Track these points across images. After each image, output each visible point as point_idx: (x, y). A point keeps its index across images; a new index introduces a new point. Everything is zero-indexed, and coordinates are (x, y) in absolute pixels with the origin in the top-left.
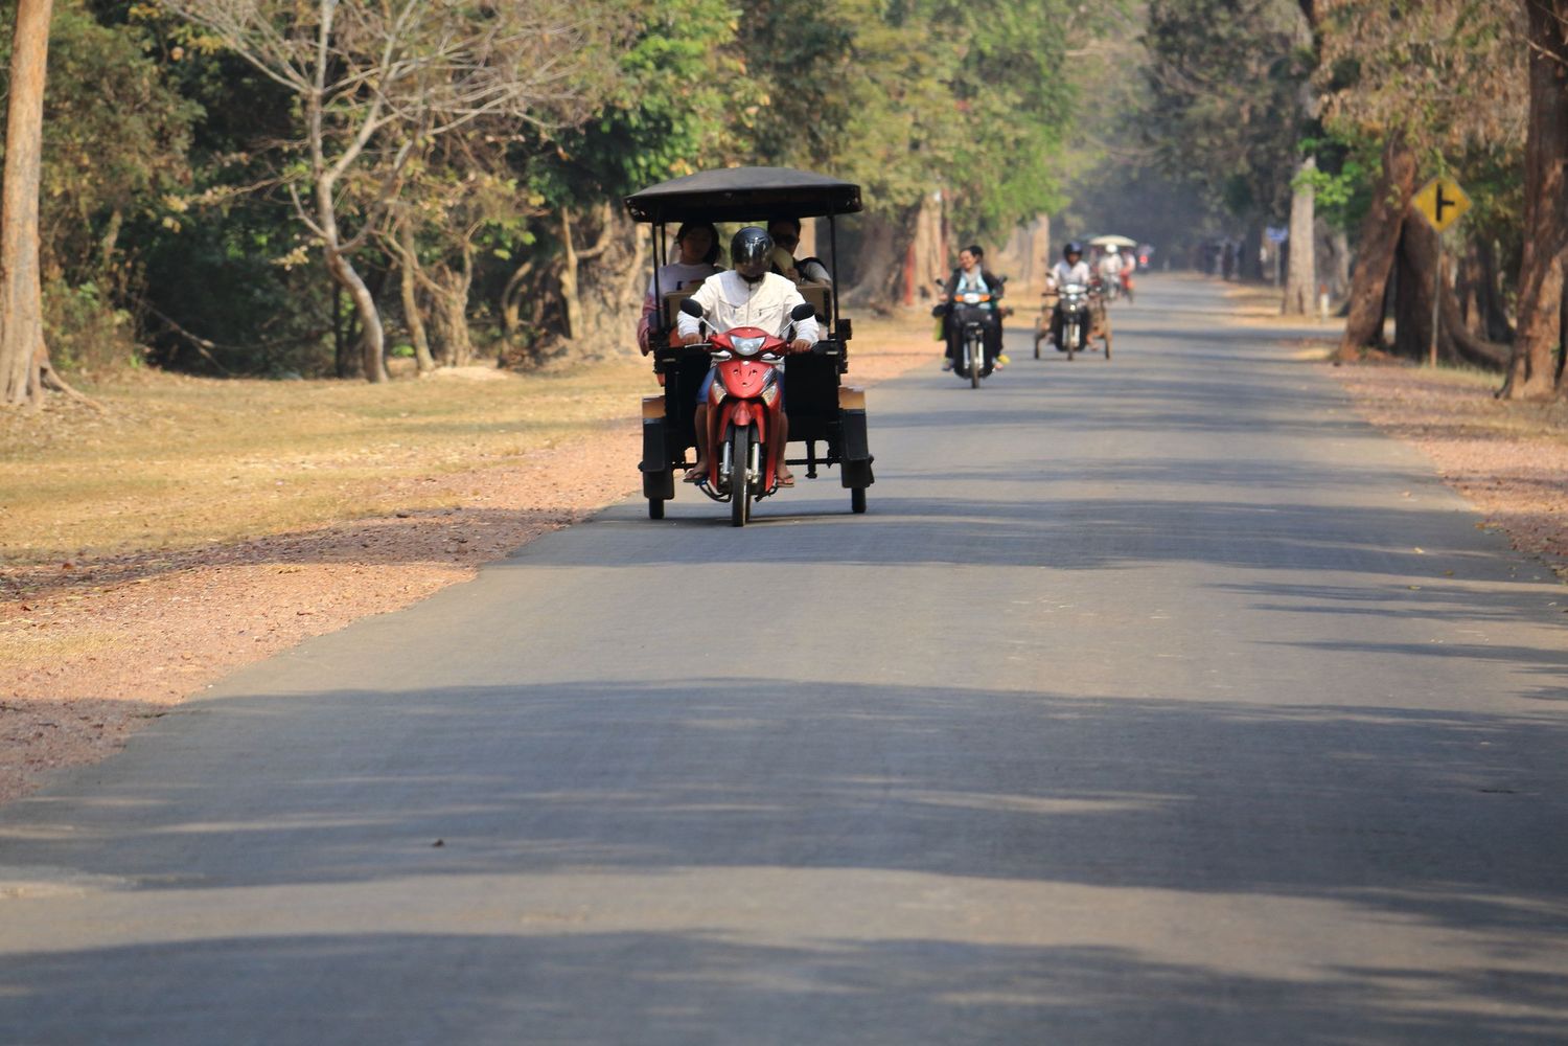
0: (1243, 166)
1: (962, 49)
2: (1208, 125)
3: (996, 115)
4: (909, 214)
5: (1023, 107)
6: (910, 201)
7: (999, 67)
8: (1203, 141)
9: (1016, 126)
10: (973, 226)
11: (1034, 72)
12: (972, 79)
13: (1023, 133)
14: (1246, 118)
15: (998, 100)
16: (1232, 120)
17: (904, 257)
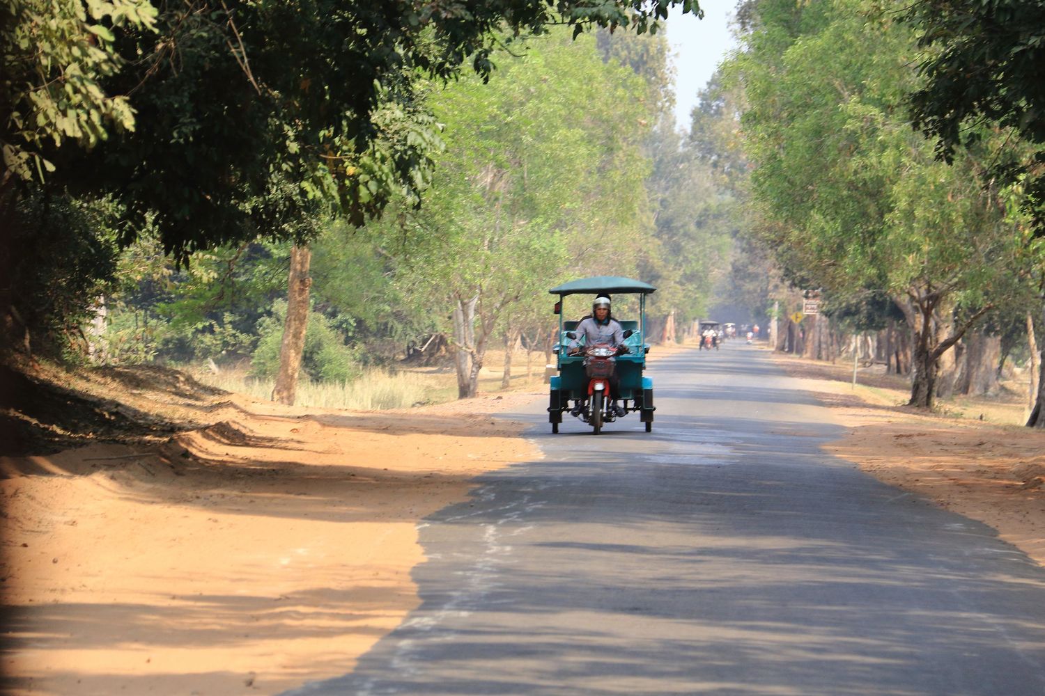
0: (758, 304)
1: (681, 273)
2: (749, 292)
3: (690, 291)
4: (666, 317)
5: (697, 289)
6: (666, 313)
7: (690, 278)
8: (747, 297)
9: (696, 293)
10: (682, 320)
11: (700, 279)
12: (684, 281)
13: (697, 296)
14: (759, 291)
15: (691, 287)
16: (755, 291)
17: (664, 329)
